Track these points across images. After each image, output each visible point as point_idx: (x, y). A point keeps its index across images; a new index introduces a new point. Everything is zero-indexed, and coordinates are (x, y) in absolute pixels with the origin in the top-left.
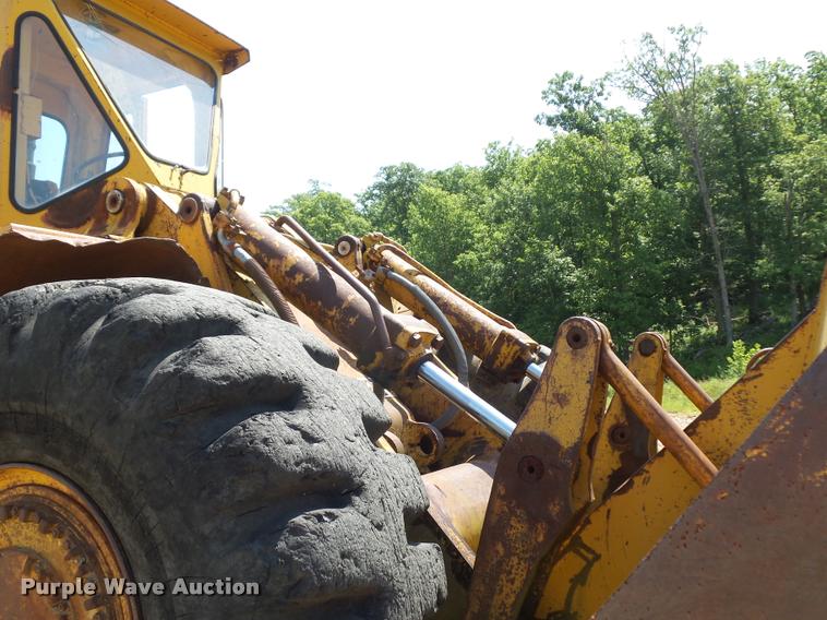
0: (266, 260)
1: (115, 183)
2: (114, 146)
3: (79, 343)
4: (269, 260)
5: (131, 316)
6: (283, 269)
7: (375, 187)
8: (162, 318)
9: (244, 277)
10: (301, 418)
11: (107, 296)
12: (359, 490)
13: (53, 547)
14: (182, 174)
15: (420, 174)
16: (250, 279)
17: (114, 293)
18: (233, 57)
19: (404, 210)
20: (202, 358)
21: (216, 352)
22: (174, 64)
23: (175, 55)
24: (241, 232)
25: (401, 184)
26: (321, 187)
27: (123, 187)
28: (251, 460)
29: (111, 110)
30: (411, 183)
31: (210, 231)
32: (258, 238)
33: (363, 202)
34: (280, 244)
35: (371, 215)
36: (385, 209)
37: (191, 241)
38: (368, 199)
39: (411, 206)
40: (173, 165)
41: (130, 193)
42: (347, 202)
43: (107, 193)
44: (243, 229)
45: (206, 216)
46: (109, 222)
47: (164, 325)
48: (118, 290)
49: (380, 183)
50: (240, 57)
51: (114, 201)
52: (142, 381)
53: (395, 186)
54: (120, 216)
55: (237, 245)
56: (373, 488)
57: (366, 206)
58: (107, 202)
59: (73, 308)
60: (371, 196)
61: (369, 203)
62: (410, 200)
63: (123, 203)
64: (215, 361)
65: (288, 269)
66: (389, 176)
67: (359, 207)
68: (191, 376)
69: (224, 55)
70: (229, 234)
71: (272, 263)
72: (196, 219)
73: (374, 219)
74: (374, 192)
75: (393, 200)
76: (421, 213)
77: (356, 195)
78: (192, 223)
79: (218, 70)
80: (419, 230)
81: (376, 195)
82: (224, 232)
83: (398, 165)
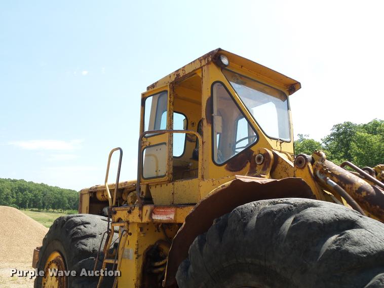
0: (344, 185)
1: (259, 151)
3: (280, 232)
4: (345, 185)
5: (308, 220)
6: (354, 189)
7: (332, 135)
8: (323, 220)
9: (328, 193)
11: (289, 209)
14: (281, 143)
15: (355, 127)
16: (331, 194)
17: (291, 207)
18: (293, 86)
19: (347, 146)
20: (349, 242)
21: (356, 239)
22: (267, 93)
23: (268, 90)
24: (329, 172)
25: (345, 132)
26: (304, 137)
27: (263, 152)
29: (250, 118)
30: (350, 131)
31: (312, 172)
32: (338, 174)
33: (326, 143)
34: (350, 177)
35: (330, 149)
36: (337, 145)
38: (328, 141)
39: (352, 143)
40: (277, 139)
41: (266, 155)
42: (318, 143)
43: (255, 156)
44: (329, 170)
45: (310, 164)
46: (257, 168)
47: (324, 224)
48: (292, 206)
49: (334, 133)
50: (296, 87)
51: (259, 159)
52: (318, 253)
53: (342, 134)
54: (262, 166)
55: (328, 178)
57: (327, 145)
58: (256, 160)
59: (275, 215)
60: (329, 139)
61: (328, 143)
62: (350, 140)
63: (264, 160)
64: (356, 244)
65: (357, 189)
66: (338, 130)
67: (324, 145)
68: (347, 252)
69: (289, 87)
70: (322, 173)
71: (347, 186)
72: (305, 166)
73: (332, 150)
74: (331, 138)
75: (342, 140)
76: (358, 146)
77: (322, 140)
78: (303, 168)
79: (287, 93)
80: (357, 155)
81: (332, 139)
82: (320, 172)
83: (343, 123)
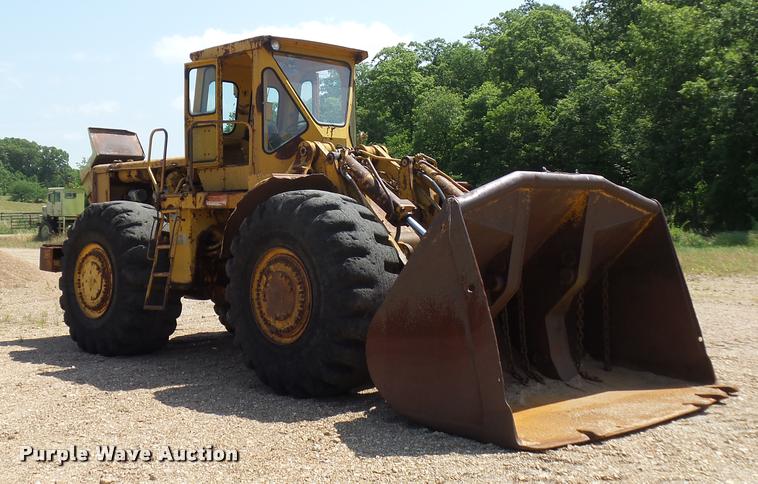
2: (301, 118)
6: (363, 182)
10: (353, 233)
12: (369, 253)
13: (288, 270)
14: (333, 129)
20: (326, 217)
21: (330, 215)
24: (348, 168)
27: (306, 145)
28: (338, 243)
31: (337, 168)
32: (355, 170)
34: (362, 172)
37: (330, 173)
40: (328, 126)
41: (309, 147)
43: (301, 147)
46: (301, 159)
51: (303, 150)
54: (306, 157)
55: (347, 173)
56: (373, 253)
58: (301, 151)
63: (307, 153)
64: (330, 218)
68: (323, 222)
70: (344, 168)
71: (359, 180)
77: (574, 9)
78: (332, 163)
82: (342, 168)
